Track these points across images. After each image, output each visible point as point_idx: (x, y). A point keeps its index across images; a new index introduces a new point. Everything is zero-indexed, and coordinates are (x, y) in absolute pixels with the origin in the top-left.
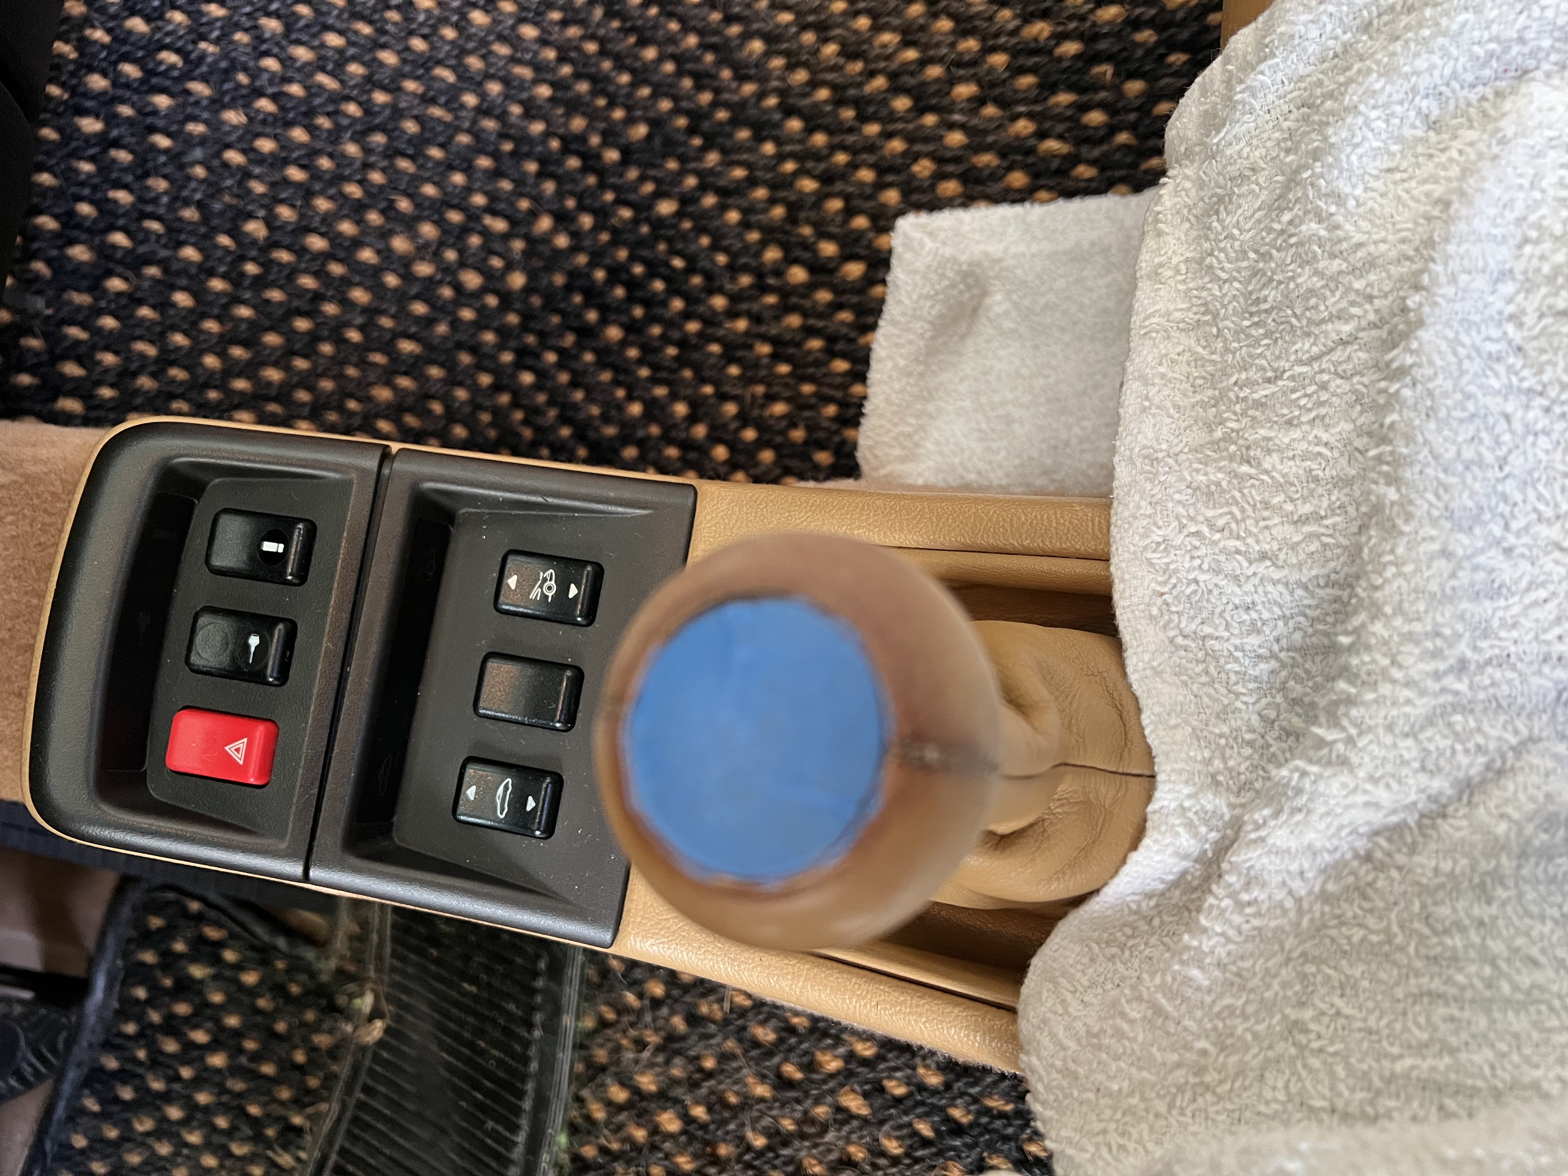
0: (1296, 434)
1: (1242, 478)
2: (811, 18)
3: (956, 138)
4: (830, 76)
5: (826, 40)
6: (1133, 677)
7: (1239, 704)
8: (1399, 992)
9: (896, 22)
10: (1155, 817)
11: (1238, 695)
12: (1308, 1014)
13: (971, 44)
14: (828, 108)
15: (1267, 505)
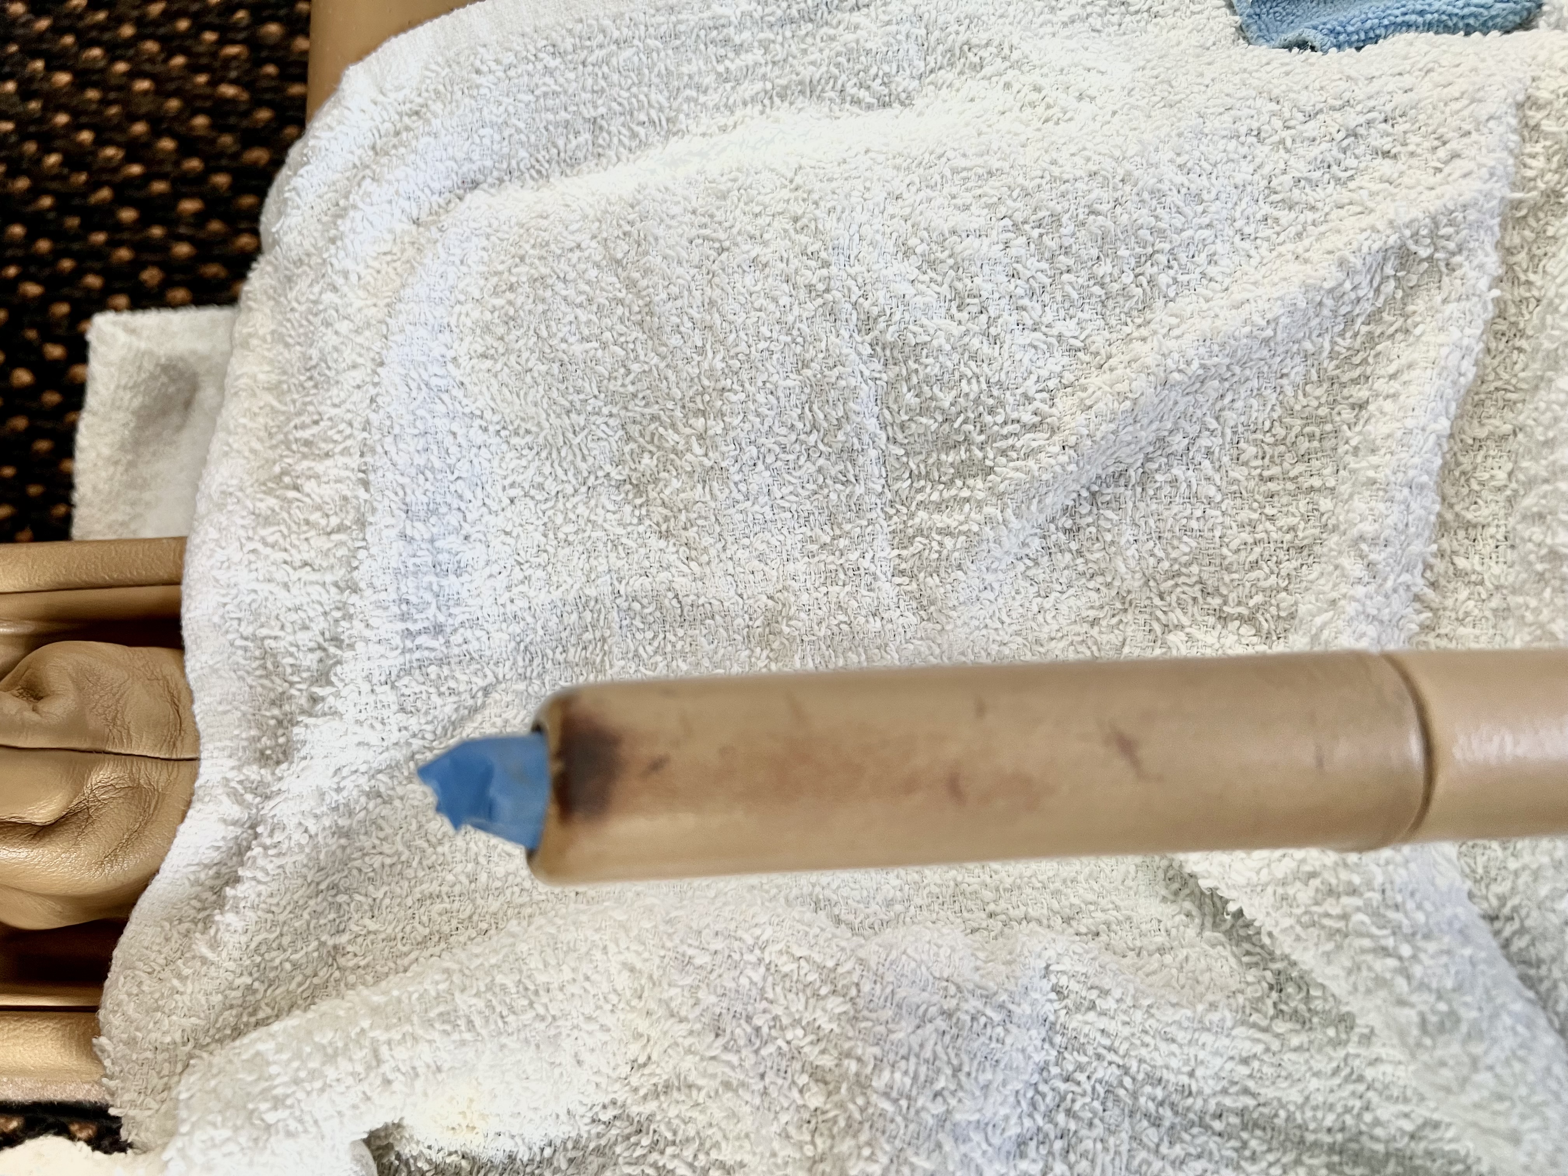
0: (329, 462)
1: (290, 502)
2: (32, 129)
3: (183, 249)
4: (55, 185)
5: (50, 151)
6: (191, 676)
7: (293, 692)
8: (409, 902)
9: (119, 138)
10: (200, 792)
11: (292, 684)
12: (344, 939)
13: (194, 164)
14: (52, 215)
15: (307, 522)
